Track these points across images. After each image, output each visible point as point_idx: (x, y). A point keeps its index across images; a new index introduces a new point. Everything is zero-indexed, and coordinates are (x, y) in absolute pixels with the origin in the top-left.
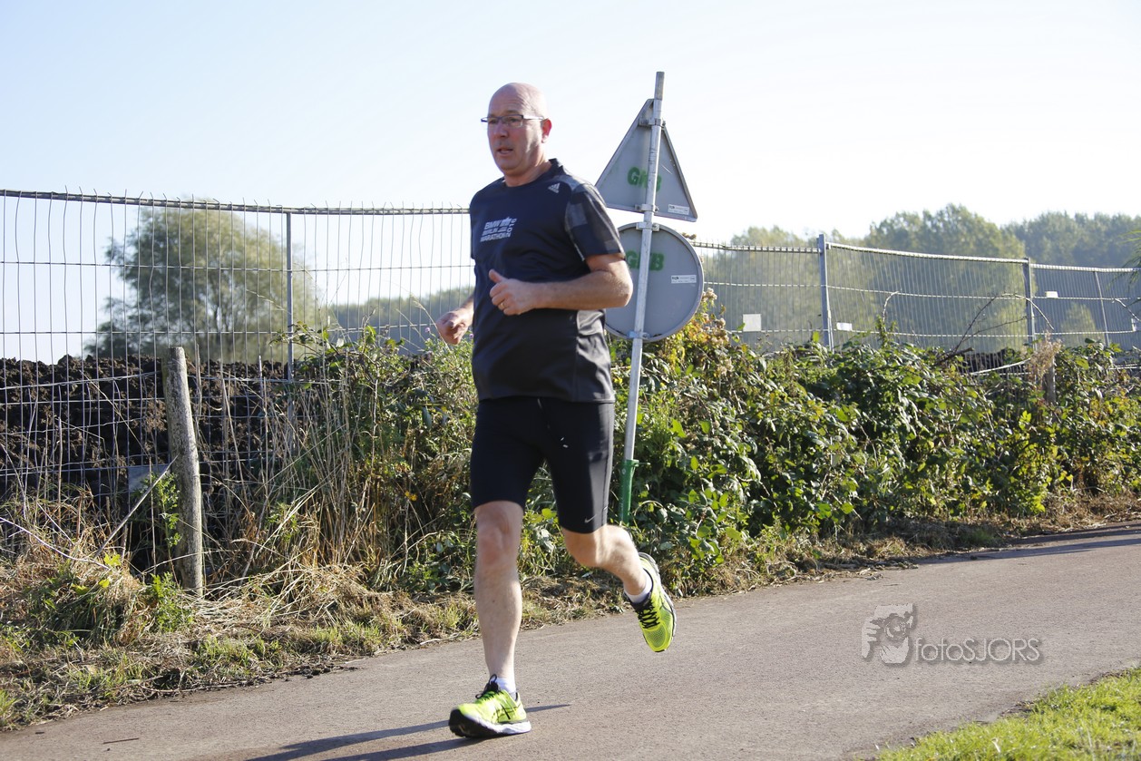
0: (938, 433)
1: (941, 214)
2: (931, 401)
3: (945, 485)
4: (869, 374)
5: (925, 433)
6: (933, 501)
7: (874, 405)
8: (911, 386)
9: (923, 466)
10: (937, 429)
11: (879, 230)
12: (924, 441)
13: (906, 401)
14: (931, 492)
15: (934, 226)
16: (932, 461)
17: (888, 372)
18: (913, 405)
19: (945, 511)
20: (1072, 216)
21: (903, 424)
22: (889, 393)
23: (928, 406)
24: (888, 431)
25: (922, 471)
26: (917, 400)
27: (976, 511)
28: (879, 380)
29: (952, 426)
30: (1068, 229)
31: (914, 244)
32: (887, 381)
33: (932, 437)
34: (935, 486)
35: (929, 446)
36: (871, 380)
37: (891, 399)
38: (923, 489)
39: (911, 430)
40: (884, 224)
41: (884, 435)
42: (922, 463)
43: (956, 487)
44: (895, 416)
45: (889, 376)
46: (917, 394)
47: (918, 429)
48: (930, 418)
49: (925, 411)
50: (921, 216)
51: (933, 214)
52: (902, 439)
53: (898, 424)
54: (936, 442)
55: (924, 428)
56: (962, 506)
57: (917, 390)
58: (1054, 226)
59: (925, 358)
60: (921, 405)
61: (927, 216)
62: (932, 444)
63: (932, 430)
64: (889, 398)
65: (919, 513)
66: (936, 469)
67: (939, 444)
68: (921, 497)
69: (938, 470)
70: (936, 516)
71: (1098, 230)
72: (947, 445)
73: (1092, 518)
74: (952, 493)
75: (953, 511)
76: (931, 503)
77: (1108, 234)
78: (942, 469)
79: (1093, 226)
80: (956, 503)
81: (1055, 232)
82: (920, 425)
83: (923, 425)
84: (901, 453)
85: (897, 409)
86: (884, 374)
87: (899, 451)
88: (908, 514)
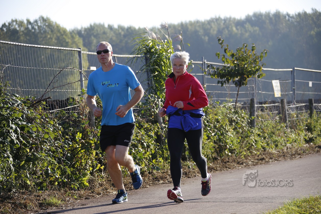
0: (32, 144)
1: (36, 21)
2: (27, 127)
3: (35, 173)
5: (24, 144)
8: (17, 118)
9: (23, 163)
10: (31, 142)
12: (24, 149)
13: (14, 126)
14: (27, 177)
15: (33, 28)
16: (28, 160)
17: (4, 110)
18: (18, 129)
19: (35, 188)
20: (106, 26)
21: (12, 139)
22: (4, 122)
23: (26, 129)
24: (4, 143)
25: (22, 165)
26: (20, 126)
27: (52, 187)
29: (39, 140)
30: (104, 33)
31: (22, 38)
32: (3, 115)
33: (28, 147)
34: (30, 174)
35: (27, 151)
37: (6, 125)
38: (23, 176)
39: (17, 142)
40: (4, 25)
41: (1, 146)
42: (23, 161)
43: (41, 174)
44: (8, 135)
45: (5, 113)
46: (20, 123)
47: (21, 142)
48: (27, 136)
49: (25, 132)
50: (25, 22)
51: (32, 21)
52: (11, 148)
53: (9, 139)
54: (31, 150)
55: (24, 142)
56: (45, 184)
57: (20, 120)
58: (97, 30)
59: (24, 102)
60: (22, 128)
61: (29, 22)
62: (28, 150)
63: (28, 142)
64: (4, 125)
65: (20, 189)
66: (30, 164)
67: (33, 150)
68: (22, 180)
69: (31, 165)
70: (30, 191)
71: (120, 34)
72: (37, 151)
73: (112, 189)
74: (39, 177)
75: (39, 188)
76: (27, 183)
77: (125, 36)
78: (34, 164)
79: (117, 32)
80: (41, 183)
81: (98, 34)
82: (22, 140)
83: (23, 140)
84: (11, 156)
85: (9, 131)
86: (1, 111)
87: (10, 154)
88: (14, 190)
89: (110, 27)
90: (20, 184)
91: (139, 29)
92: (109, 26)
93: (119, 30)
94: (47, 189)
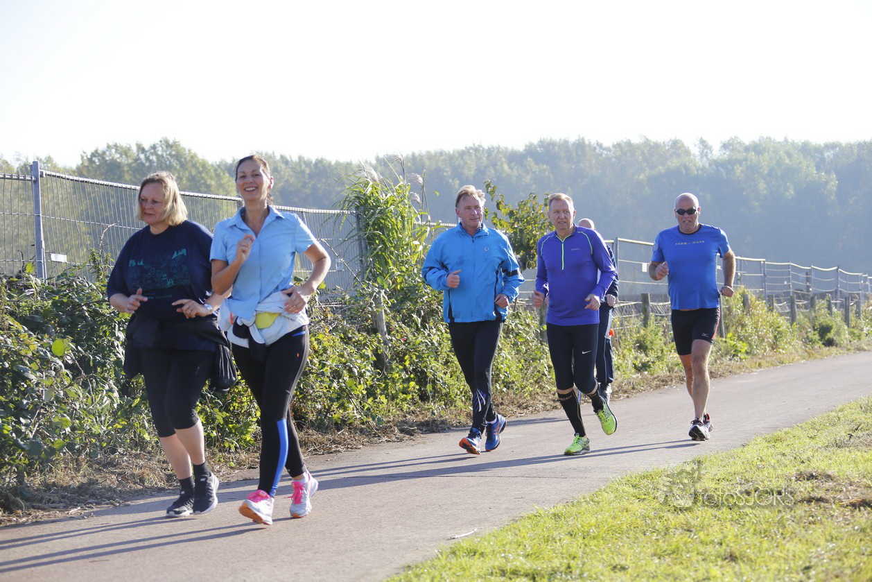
1: (154, 147)
4: (85, 308)
6: (146, 437)
7: (90, 339)
9: (137, 401)
14: (145, 428)
17: (104, 306)
21: (118, 358)
22: (105, 328)
24: (104, 365)
25: (136, 406)
28: (95, 314)
31: (127, 176)
32: (103, 315)
36: (87, 314)
37: (108, 334)
38: (137, 424)
41: (99, 370)
42: (136, 398)
44: (111, 351)
45: (106, 311)
51: (147, 147)
52: (116, 374)
53: (113, 358)
64: (105, 332)
65: (132, 449)
68: (135, 432)
70: (149, 453)
71: (303, 172)
76: (144, 439)
77: (311, 176)
79: (298, 167)
84: (115, 389)
85: (113, 344)
86: (100, 308)
87: (114, 386)
88: (121, 450)
90: (131, 439)
91: (338, 164)
93: (301, 166)
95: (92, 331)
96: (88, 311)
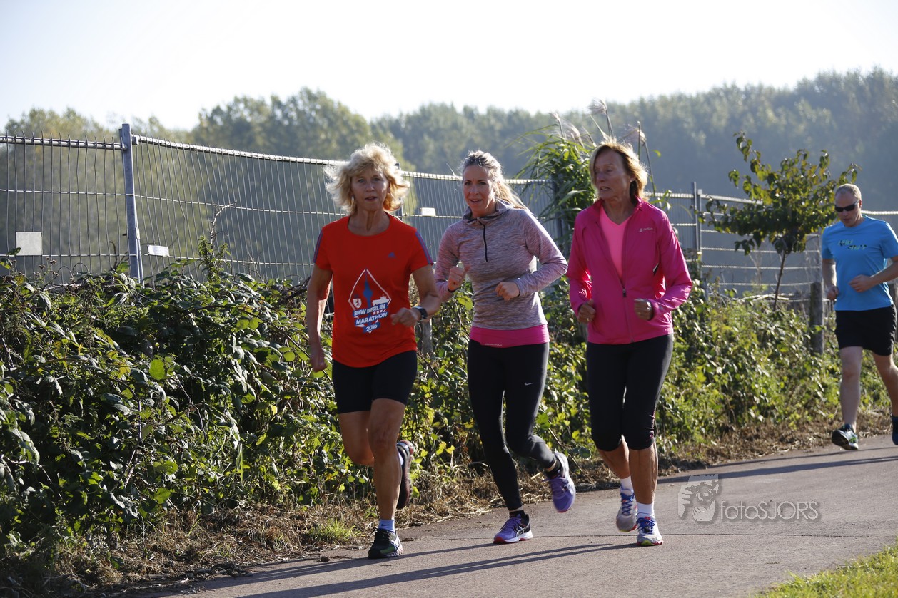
0: (283, 394)
1: (293, 101)
2: (273, 352)
3: (291, 462)
4: (192, 316)
5: (266, 394)
6: (276, 485)
7: (199, 356)
8: (247, 331)
9: (262, 438)
10: (281, 388)
11: (211, 120)
12: (265, 405)
13: (241, 352)
14: (273, 473)
15: (285, 116)
16: (275, 432)
17: (217, 313)
18: (252, 357)
19: (290, 497)
20: (459, 110)
21: (237, 382)
22: (219, 341)
23: (270, 358)
24: (218, 391)
25: (261, 445)
26: (256, 351)
27: (330, 497)
28: (205, 323)
29: (301, 384)
30: (455, 126)
31: (260, 141)
32: (216, 325)
33: (275, 399)
34: (279, 465)
35: (271, 412)
36: (194, 324)
37: (223, 349)
38: (263, 469)
39: (249, 390)
40: (217, 111)
41: (212, 397)
42: (261, 434)
43: (306, 465)
44: (227, 372)
45: (219, 319)
46: (255, 342)
47: (258, 389)
48: (273, 374)
49: (266, 365)
50: (269, 102)
51: (284, 100)
52: (235, 402)
53: (230, 382)
54: (280, 407)
55: (265, 388)
56: (314, 490)
57: (255, 336)
58: (437, 121)
59: (266, 294)
60: (261, 356)
61: (277, 103)
62: (275, 409)
63: (275, 389)
64: (219, 347)
65: (257, 501)
66: (280, 442)
67: (285, 409)
68: (261, 479)
69: (282, 443)
70: (280, 506)
71: (491, 128)
72: (295, 410)
73: (476, 502)
74: (300, 474)
75: (301, 498)
76: (273, 487)
77: (503, 134)
78: (288, 441)
79: (485, 123)
80: (307, 486)
81: (438, 129)
82: (260, 383)
83: (263, 383)
84: (234, 421)
85: (229, 362)
86: (212, 315)
87: (231, 418)
88: (242, 503)
89: (469, 113)
90: (256, 488)
91: (539, 116)
92: (465, 109)
93: (489, 120)
94: (319, 502)
95: (202, 345)
96: (196, 320)
